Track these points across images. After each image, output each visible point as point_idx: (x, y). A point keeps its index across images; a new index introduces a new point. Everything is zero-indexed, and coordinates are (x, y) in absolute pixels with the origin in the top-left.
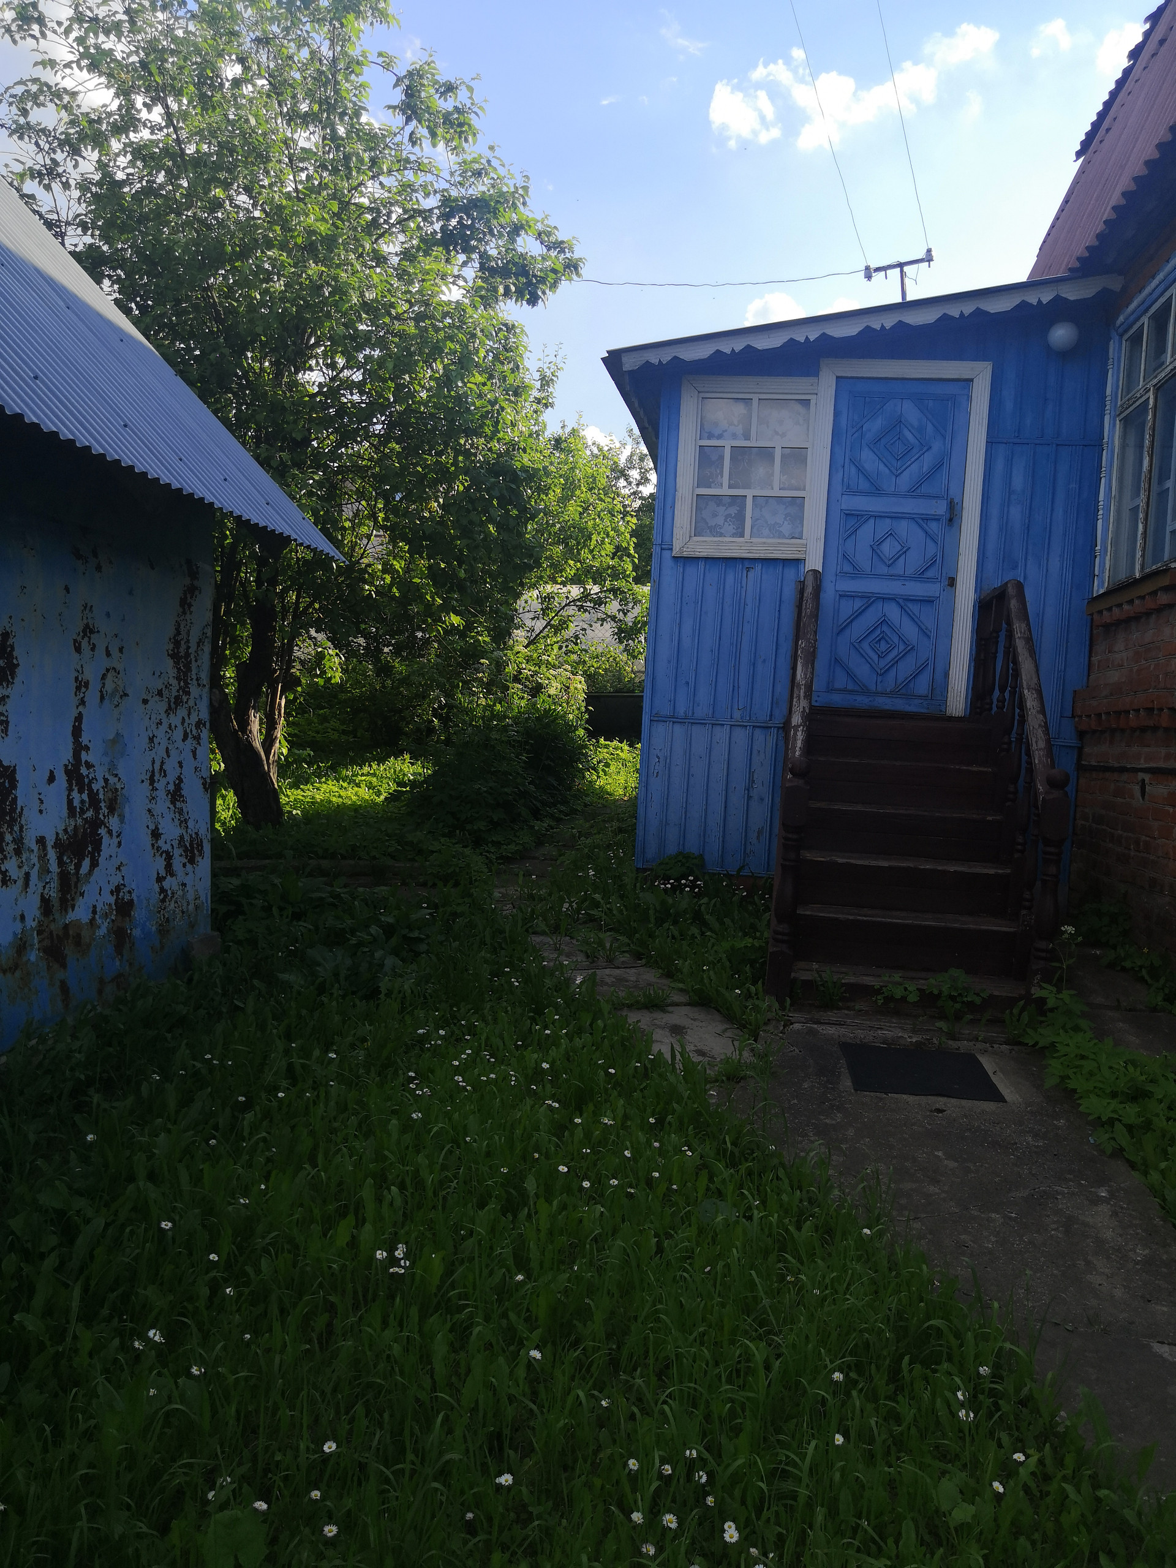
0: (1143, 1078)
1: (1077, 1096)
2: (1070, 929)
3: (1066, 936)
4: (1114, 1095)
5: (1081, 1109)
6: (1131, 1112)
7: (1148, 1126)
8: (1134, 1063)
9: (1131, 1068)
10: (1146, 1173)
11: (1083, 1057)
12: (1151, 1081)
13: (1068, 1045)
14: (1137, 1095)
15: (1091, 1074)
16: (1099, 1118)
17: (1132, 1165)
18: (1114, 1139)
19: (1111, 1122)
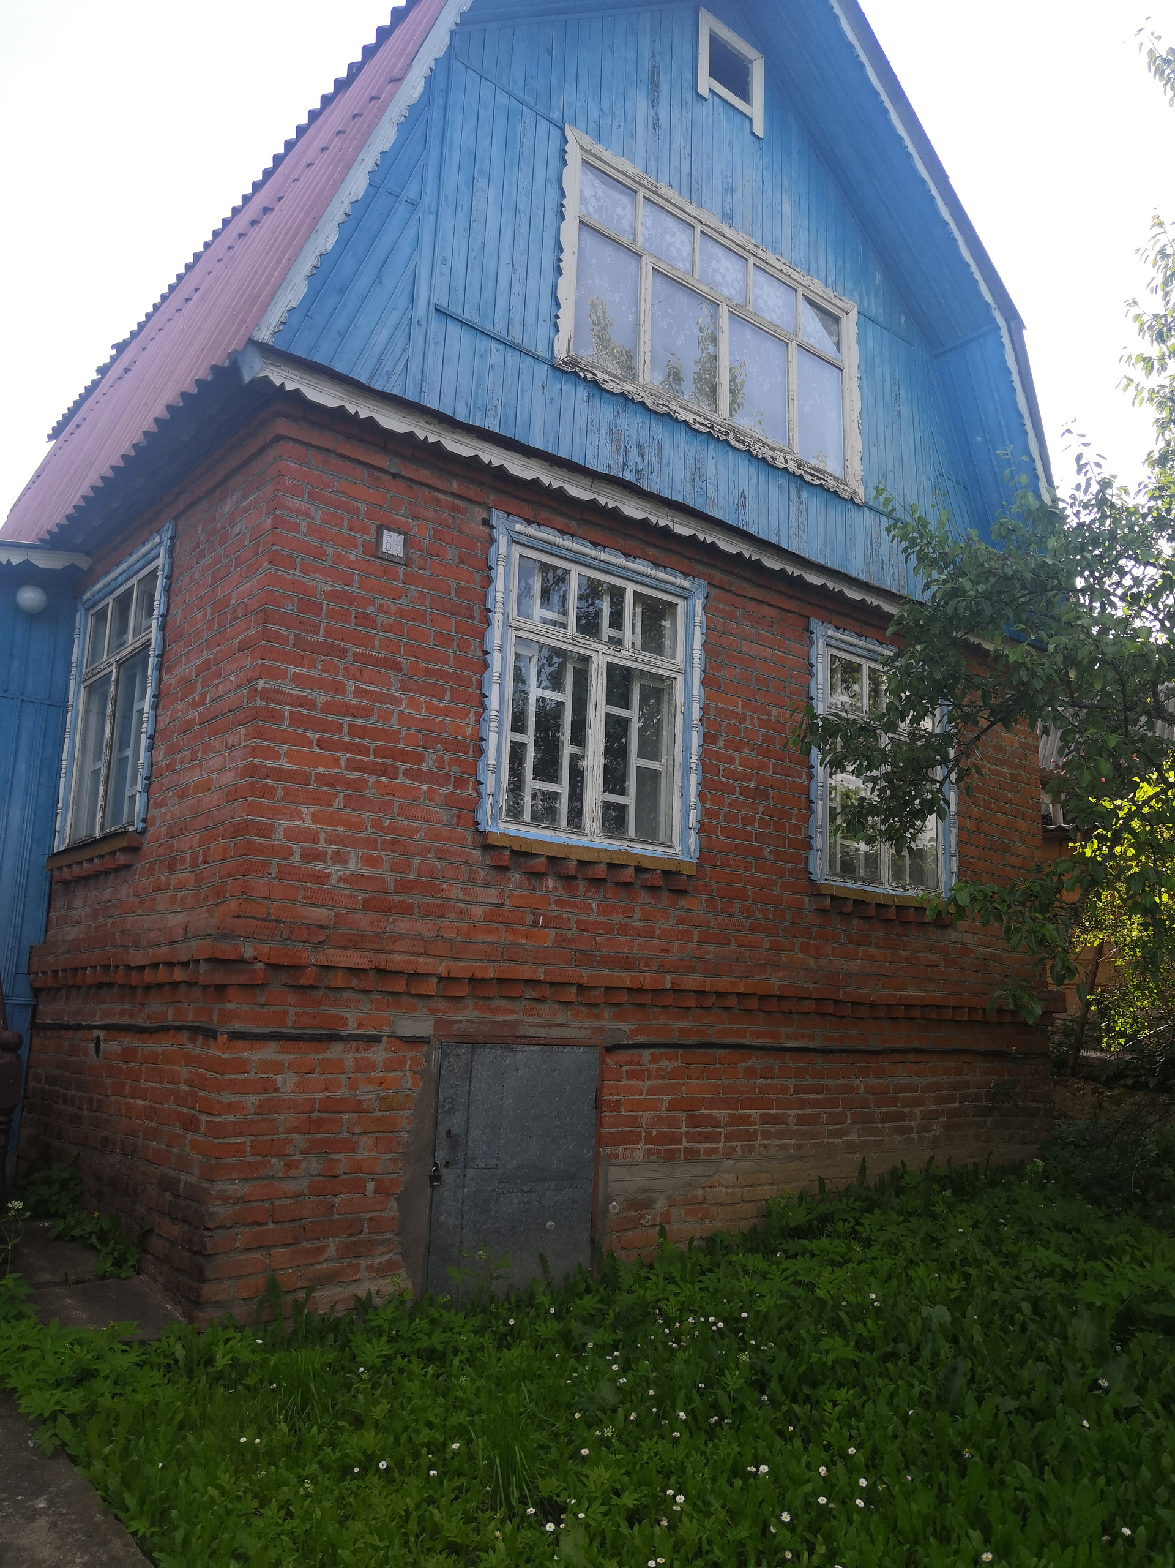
0: (89, 1356)
1: (17, 1395)
2: (17, 1204)
3: (13, 1212)
4: (58, 1384)
5: (22, 1410)
6: (75, 1400)
7: (92, 1410)
8: (79, 1342)
9: (77, 1349)
10: (88, 1465)
11: (26, 1348)
12: (98, 1358)
13: (9, 1337)
14: (83, 1377)
15: (34, 1365)
16: (41, 1415)
17: (74, 1460)
18: (55, 1435)
19: (54, 1416)
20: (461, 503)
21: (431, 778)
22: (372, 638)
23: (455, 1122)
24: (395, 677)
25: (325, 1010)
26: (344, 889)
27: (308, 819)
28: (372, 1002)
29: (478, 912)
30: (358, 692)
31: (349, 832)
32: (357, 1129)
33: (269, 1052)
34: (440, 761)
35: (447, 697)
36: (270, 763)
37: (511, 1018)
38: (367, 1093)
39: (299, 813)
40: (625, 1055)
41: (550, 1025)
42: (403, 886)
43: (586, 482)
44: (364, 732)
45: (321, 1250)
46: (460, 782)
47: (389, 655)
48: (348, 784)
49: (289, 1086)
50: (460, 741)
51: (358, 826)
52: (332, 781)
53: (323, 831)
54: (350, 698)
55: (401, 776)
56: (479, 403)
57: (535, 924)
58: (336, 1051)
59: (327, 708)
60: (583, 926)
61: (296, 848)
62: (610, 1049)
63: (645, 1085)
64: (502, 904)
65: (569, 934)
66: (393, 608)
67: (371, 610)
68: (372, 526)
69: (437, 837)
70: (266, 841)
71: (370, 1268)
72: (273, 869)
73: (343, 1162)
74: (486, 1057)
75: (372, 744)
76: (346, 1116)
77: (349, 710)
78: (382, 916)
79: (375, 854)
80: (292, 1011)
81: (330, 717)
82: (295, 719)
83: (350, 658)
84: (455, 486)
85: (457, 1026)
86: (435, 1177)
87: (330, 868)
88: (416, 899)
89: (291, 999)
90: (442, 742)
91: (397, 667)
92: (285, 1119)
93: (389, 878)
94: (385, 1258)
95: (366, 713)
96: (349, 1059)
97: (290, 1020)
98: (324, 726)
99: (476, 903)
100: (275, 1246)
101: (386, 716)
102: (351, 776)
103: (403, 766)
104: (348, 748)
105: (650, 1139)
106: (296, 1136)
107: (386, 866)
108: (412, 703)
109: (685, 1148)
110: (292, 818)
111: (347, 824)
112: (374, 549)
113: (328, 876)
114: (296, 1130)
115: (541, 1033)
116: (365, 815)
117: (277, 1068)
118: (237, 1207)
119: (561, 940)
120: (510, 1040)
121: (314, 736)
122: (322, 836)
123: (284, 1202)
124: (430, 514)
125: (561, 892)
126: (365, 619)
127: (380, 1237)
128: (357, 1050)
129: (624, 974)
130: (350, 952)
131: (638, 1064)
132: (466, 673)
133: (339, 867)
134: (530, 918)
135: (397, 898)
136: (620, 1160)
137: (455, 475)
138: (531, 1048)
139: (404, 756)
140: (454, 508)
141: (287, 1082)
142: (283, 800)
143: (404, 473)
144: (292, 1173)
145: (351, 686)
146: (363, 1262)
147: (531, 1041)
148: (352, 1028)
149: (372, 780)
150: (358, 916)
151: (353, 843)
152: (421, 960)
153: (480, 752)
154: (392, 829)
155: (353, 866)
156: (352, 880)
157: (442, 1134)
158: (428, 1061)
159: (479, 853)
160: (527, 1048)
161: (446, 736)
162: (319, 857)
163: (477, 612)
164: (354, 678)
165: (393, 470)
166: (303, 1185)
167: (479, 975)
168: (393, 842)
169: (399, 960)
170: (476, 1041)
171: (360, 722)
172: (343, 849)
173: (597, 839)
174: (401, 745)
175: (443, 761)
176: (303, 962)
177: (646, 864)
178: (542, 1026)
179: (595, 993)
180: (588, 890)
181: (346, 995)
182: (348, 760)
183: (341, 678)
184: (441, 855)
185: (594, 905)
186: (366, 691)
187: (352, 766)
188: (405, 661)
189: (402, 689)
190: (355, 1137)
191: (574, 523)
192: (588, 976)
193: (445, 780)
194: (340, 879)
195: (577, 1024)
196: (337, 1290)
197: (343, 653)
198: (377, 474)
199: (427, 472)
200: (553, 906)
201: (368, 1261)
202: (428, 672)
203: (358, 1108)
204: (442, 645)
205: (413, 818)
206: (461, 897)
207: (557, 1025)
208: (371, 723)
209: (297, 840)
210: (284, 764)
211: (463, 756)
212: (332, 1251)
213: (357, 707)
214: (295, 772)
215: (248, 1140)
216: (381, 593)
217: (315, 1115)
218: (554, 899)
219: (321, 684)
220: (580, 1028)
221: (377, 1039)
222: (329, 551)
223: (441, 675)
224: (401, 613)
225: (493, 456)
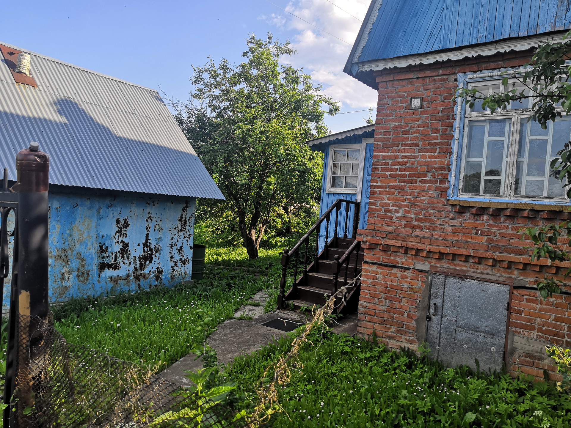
21: (430, 182)
22: (408, 138)
23: (439, 301)
24: (416, 149)
25: (392, 258)
26: (398, 221)
27: (387, 200)
28: (407, 257)
29: (449, 229)
30: (403, 157)
31: (400, 203)
32: (401, 296)
33: (374, 268)
34: (434, 175)
35: (437, 152)
36: (375, 184)
37: (464, 268)
38: (405, 285)
39: (384, 198)
40: (525, 292)
41: (483, 274)
42: (417, 220)
43: (493, 46)
44: (405, 170)
45: (389, 328)
46: (441, 182)
47: (415, 142)
48: (399, 187)
49: (380, 279)
50: (442, 167)
51: (403, 201)
52: (393, 187)
53: (391, 203)
54: (400, 160)
55: (418, 183)
56: (476, 25)
57: (476, 234)
58: (395, 271)
59: (392, 164)
61: (383, 209)
62: (515, 288)
63: (538, 306)
64: (461, 226)
65: (495, 238)
66: (416, 125)
67: (408, 128)
68: (409, 99)
69: (432, 202)
70: (374, 207)
71: (406, 339)
72: (376, 215)
73: (397, 305)
74: (451, 281)
75: (407, 173)
76: (398, 291)
77: (399, 164)
78: (411, 230)
79: (408, 209)
80: (381, 257)
81: (393, 167)
82: (382, 170)
83: (400, 146)
85: (439, 269)
87: (393, 214)
88: (423, 224)
89: (381, 253)
90: (434, 168)
91: (417, 145)
92: (379, 288)
93: (413, 217)
94: (411, 338)
95: (406, 163)
96: (399, 274)
97: (381, 260)
98: (391, 170)
99: (448, 225)
100: (376, 323)
101: (413, 163)
102: (400, 185)
103: (419, 179)
104: (399, 176)
105: (540, 330)
106: (382, 294)
107: (412, 213)
108: (422, 157)
110: (382, 200)
111: (399, 200)
112: (409, 108)
113: (393, 217)
114: (381, 292)
115: (478, 276)
116: (405, 197)
117: (377, 273)
118: (366, 309)
119: (489, 241)
120: (463, 276)
121: (388, 174)
122: (391, 205)
123: (379, 311)
124: (432, 86)
125: (491, 221)
126: (407, 132)
127: (409, 331)
128: (401, 271)
129: (520, 257)
130: (394, 241)
132: (445, 141)
133: (396, 214)
134: (474, 231)
135: (416, 224)
136: (520, 335)
137: (440, 68)
138: (473, 281)
139: (419, 175)
141: (380, 277)
142: (379, 194)
143: (419, 76)
144: (381, 304)
145: (400, 155)
146: (403, 337)
147: (473, 278)
148: (400, 264)
149: (408, 185)
150: (402, 229)
151: (401, 206)
152: (419, 245)
153: (450, 170)
154: (415, 201)
155: (401, 214)
156: (401, 218)
157: (432, 305)
158: (427, 278)
159: (450, 207)
160: (470, 280)
161: (436, 166)
162: (390, 211)
163: (451, 117)
164: (402, 152)
165: (415, 77)
166: (384, 308)
167: (442, 251)
168: (415, 205)
169: (411, 244)
170: (447, 275)
171: (404, 167)
172: (397, 208)
174: (419, 172)
176: (380, 243)
178: (479, 273)
180: (506, 220)
181: (398, 254)
182: (399, 180)
183: (397, 153)
184: (433, 209)
185: (510, 227)
186: (405, 156)
187: (401, 181)
188: (420, 143)
189: (419, 152)
190: (400, 298)
192: (497, 256)
193: (436, 182)
194: (397, 218)
195: (498, 275)
196: (395, 342)
197: (398, 145)
198: (411, 80)
199: (429, 72)
200: (486, 227)
201: (405, 337)
202: (429, 144)
203: (402, 289)
204: (435, 133)
205: (423, 196)
206: (442, 223)
207: (487, 274)
208: (407, 166)
209: (383, 206)
210: (379, 184)
211: (443, 172)
212: (393, 329)
213: (402, 162)
214: (383, 186)
215: (369, 291)
216: (412, 121)
217: (388, 289)
218: (486, 224)
219: (391, 157)
220: (499, 277)
221: (409, 269)
222: (393, 113)
223: (435, 144)
224: (419, 126)
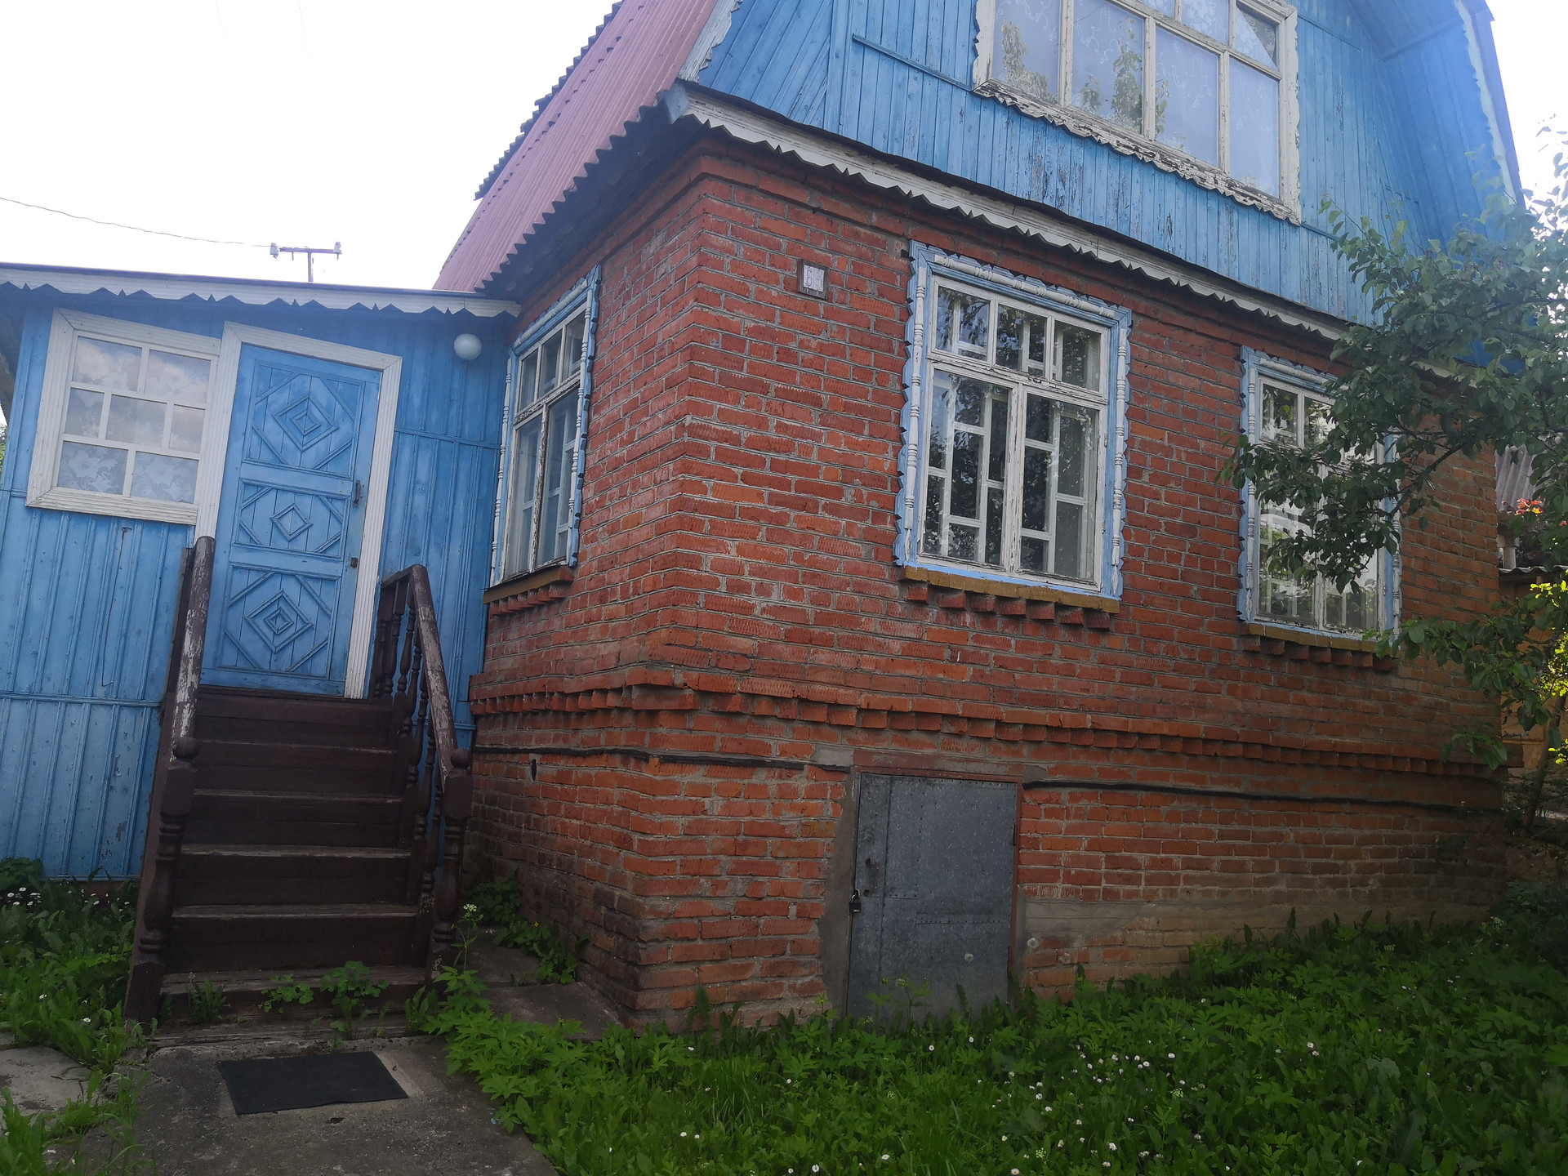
0: (541, 1049)
1: (478, 1078)
2: (472, 907)
3: (468, 915)
4: (514, 1071)
5: (484, 1090)
6: (530, 1086)
7: (545, 1097)
8: (531, 1035)
9: (529, 1041)
10: (546, 1144)
11: (484, 1037)
12: (547, 1051)
13: (469, 1027)
14: (536, 1066)
15: (492, 1053)
16: (502, 1096)
17: (532, 1139)
18: (515, 1115)
19: (513, 1098)
20: (879, 236)
21: (850, 512)
22: (793, 373)
23: (875, 852)
24: (815, 413)
25: (751, 736)
26: (767, 620)
27: (733, 552)
28: (794, 730)
29: (896, 646)
30: (780, 427)
31: (772, 565)
32: (781, 854)
33: (697, 776)
34: (858, 496)
35: (866, 432)
36: (697, 497)
37: (928, 751)
38: (790, 819)
39: (725, 545)
40: (1044, 793)
41: (968, 760)
42: (824, 619)
43: (1007, 210)
44: (786, 467)
45: (746, 968)
46: (878, 517)
47: (811, 391)
48: (771, 518)
49: (717, 809)
50: (878, 476)
51: (781, 559)
52: (755, 515)
53: (748, 563)
54: (772, 434)
55: (820, 511)
56: (897, 135)
57: (953, 659)
58: (760, 777)
59: (751, 443)
60: (1002, 664)
61: (723, 580)
62: (1029, 786)
63: (1064, 824)
64: (920, 639)
65: (987, 671)
66: (814, 344)
67: (793, 345)
68: (793, 261)
69: (856, 571)
70: (694, 572)
71: (792, 987)
72: (701, 600)
73: (767, 885)
74: (904, 788)
75: (793, 478)
76: (769, 841)
77: (771, 445)
78: (803, 647)
79: (796, 586)
80: (719, 736)
81: (754, 452)
82: (721, 454)
83: (772, 393)
84: (874, 219)
85: (875, 757)
86: (855, 905)
87: (754, 599)
88: (836, 632)
89: (718, 725)
90: (861, 476)
91: (817, 402)
92: (712, 840)
93: (810, 610)
94: (807, 979)
95: (788, 448)
96: (773, 785)
97: (718, 745)
98: (747, 461)
99: (894, 637)
100: (702, 961)
101: (807, 451)
102: (774, 510)
103: (823, 501)
104: (771, 482)
105: (1068, 878)
106: (723, 857)
107: (807, 598)
108: (832, 438)
109: (1104, 889)
110: (718, 550)
111: (771, 557)
112: (795, 285)
113: (752, 607)
114: (723, 852)
115: (959, 767)
116: (787, 549)
117: (705, 791)
118: (669, 922)
119: (979, 676)
120: (928, 774)
121: (738, 471)
122: (747, 569)
123: (713, 920)
124: (850, 248)
125: (979, 628)
126: (787, 355)
127: (803, 959)
128: (780, 777)
129: (1044, 712)
130: (773, 681)
131: (1057, 802)
132: (885, 407)
133: (762, 598)
134: (947, 653)
135: (817, 630)
136: (1038, 897)
137: (874, 208)
138: (950, 782)
139: (824, 491)
140: (875, 242)
141: (714, 805)
142: (710, 533)
143: (825, 207)
144: (719, 893)
145: (773, 421)
146: (786, 982)
147: (949, 776)
148: (775, 755)
149: (793, 514)
150: (780, 646)
151: (776, 575)
152: (841, 691)
153: (898, 486)
154: (812, 562)
155: (776, 598)
156: (776, 611)
157: (862, 863)
158: (848, 790)
159: (897, 587)
160: (944, 782)
161: (864, 471)
162: (743, 588)
163: (896, 346)
164: (776, 414)
165: (814, 205)
166: (728, 905)
167: (897, 708)
168: (814, 575)
169: (820, 690)
170: (895, 773)
171: (782, 457)
172: (766, 581)
173: (1016, 575)
174: (821, 480)
175: (862, 495)
176: (730, 689)
177: (1066, 601)
178: (960, 761)
179: (1014, 730)
180: (1006, 627)
181: (769, 723)
182: (771, 494)
183: (763, 413)
184: (860, 589)
185: (1013, 642)
186: (787, 426)
187: (775, 500)
188: (825, 397)
189: (822, 424)
190: (778, 862)
191: (994, 253)
192: (1007, 712)
193: (863, 515)
194: (764, 610)
195: (996, 760)
196: (762, 1007)
197: (765, 390)
198: (798, 209)
199: (847, 206)
200: (971, 642)
201: (792, 982)
202: (847, 407)
203: (781, 833)
204: (862, 379)
205: (834, 552)
206: (879, 631)
207: (975, 761)
208: (793, 458)
209: (723, 572)
210: (710, 498)
211: (881, 491)
212: (756, 969)
213: (779, 442)
214: (721, 506)
215: (678, 859)
216: (803, 328)
217: (741, 838)
218: (972, 635)
219: (745, 420)
220: (998, 765)
221: (799, 767)
222: (752, 287)
223: (860, 410)
224: (821, 348)
225: (913, 186)
